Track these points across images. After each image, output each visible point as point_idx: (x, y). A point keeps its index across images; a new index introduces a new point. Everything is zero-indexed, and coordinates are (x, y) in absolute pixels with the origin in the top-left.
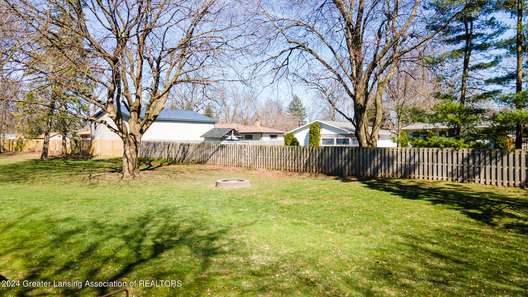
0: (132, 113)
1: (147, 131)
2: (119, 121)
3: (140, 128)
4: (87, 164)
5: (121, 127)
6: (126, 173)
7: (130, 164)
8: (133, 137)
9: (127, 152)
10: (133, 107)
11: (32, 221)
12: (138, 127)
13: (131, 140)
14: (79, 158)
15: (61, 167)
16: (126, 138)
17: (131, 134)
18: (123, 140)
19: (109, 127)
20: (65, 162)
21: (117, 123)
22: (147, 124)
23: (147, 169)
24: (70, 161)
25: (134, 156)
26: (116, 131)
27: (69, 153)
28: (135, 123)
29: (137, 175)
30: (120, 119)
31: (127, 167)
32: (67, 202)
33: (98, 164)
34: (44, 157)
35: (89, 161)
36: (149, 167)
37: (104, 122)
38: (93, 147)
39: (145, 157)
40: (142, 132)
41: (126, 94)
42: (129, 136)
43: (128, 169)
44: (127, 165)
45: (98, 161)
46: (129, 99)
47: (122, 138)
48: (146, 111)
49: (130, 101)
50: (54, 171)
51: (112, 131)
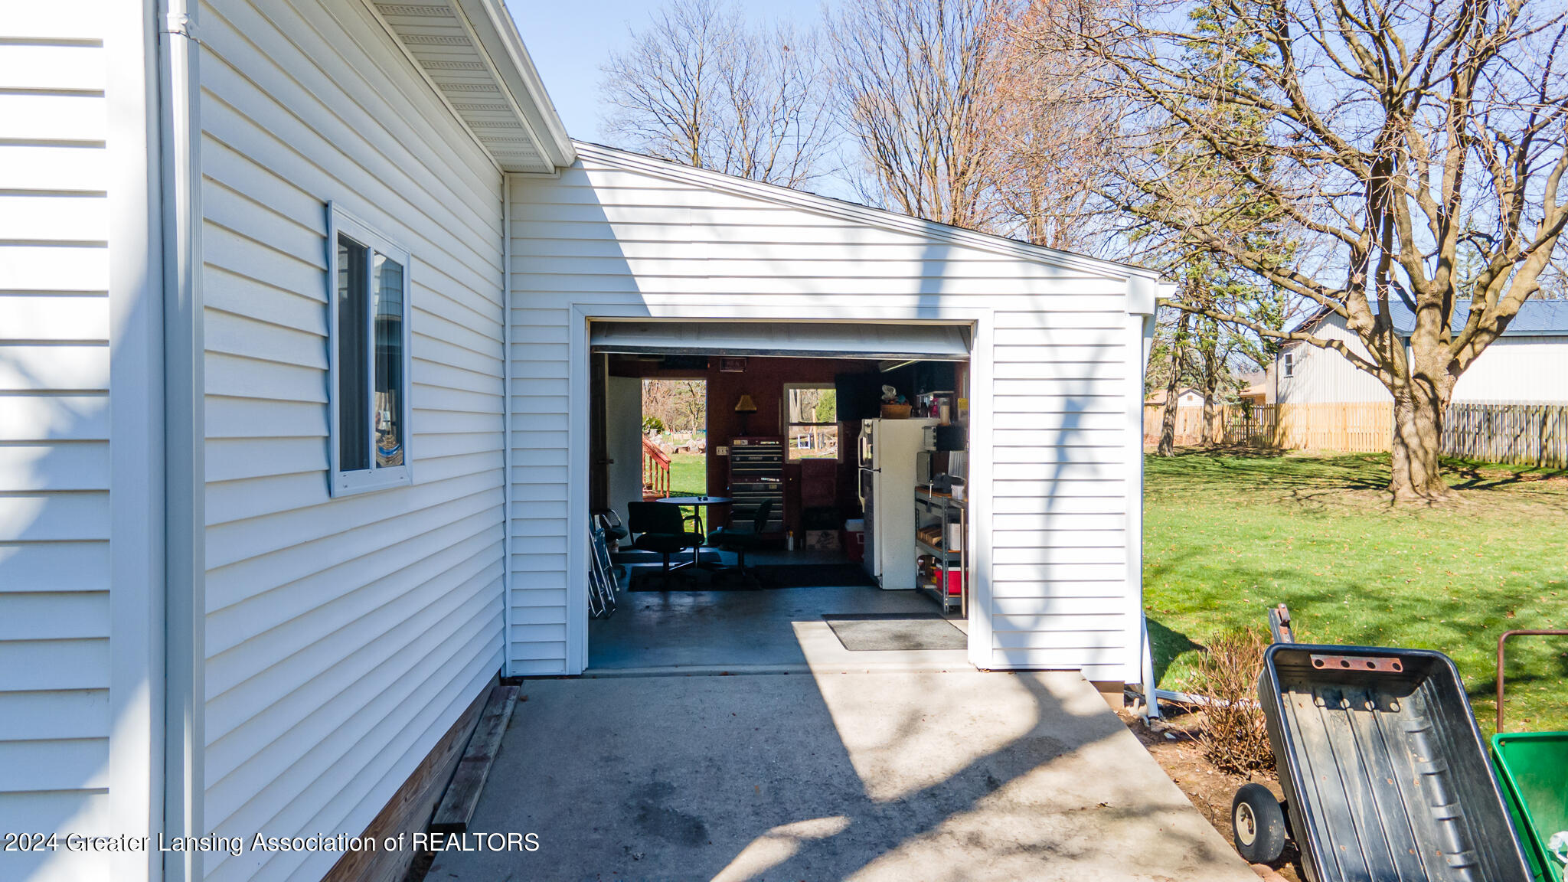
0: (1424, 312)
1: (1473, 364)
2: (1382, 338)
3: (1451, 356)
4: (1274, 467)
5: (1388, 355)
6: (1405, 491)
7: (1416, 465)
8: (1426, 386)
9: (1408, 430)
10: (1427, 296)
11: (1202, 567)
12: (1445, 354)
13: (1420, 394)
14: (1247, 452)
15: (1212, 473)
16: (1403, 387)
17: (1420, 376)
18: (1393, 392)
19: (1351, 356)
20: (1217, 461)
21: (1377, 343)
22: (1473, 344)
23: (1469, 486)
24: (1229, 460)
25: (1430, 443)
26: (1370, 368)
27: (1218, 441)
28: (1434, 342)
29: (1442, 499)
30: (1387, 334)
31: (1405, 475)
32: (1265, 543)
33: (1304, 468)
34: (1165, 446)
35: (1278, 462)
36: (1472, 483)
37: (1335, 344)
38: (1282, 424)
39: (1453, 454)
40: (1454, 368)
41: (1406, 259)
42: (1412, 381)
43: (1410, 479)
44: (1406, 467)
45: (1303, 461)
46: (1416, 272)
47: (1392, 388)
48: (1474, 303)
49: (1418, 279)
50: (1196, 479)
51: (1359, 367)
